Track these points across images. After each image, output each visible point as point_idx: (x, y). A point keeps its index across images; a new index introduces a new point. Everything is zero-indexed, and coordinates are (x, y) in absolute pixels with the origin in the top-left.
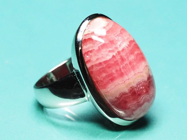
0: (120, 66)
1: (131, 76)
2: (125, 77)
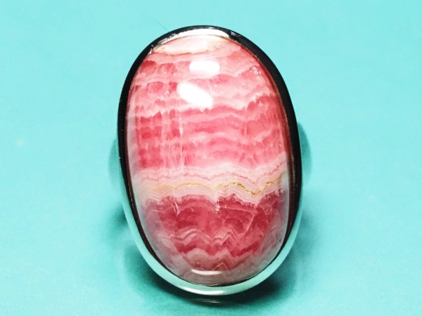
0: (161, 142)
1: (176, 174)
2: (161, 169)
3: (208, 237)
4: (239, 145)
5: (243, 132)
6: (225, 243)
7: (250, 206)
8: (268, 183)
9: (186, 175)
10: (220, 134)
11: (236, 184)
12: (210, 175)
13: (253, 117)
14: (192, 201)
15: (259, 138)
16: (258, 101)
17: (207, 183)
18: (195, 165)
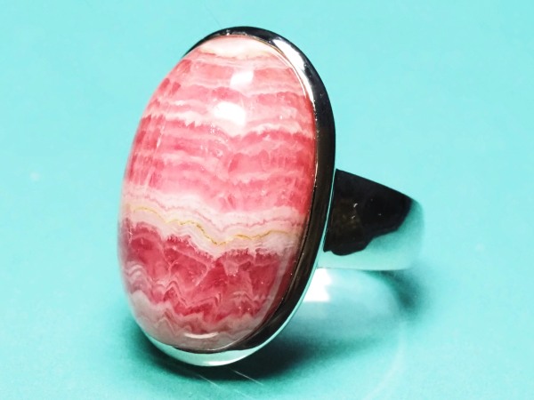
3: (151, 280)
4: (215, 178)
5: (225, 164)
6: (167, 293)
7: (206, 258)
8: (241, 236)
9: (147, 197)
10: (196, 159)
11: (195, 225)
12: (168, 204)
13: (248, 150)
14: (145, 230)
15: (245, 178)
16: (264, 134)
17: (162, 213)
18: (159, 188)
